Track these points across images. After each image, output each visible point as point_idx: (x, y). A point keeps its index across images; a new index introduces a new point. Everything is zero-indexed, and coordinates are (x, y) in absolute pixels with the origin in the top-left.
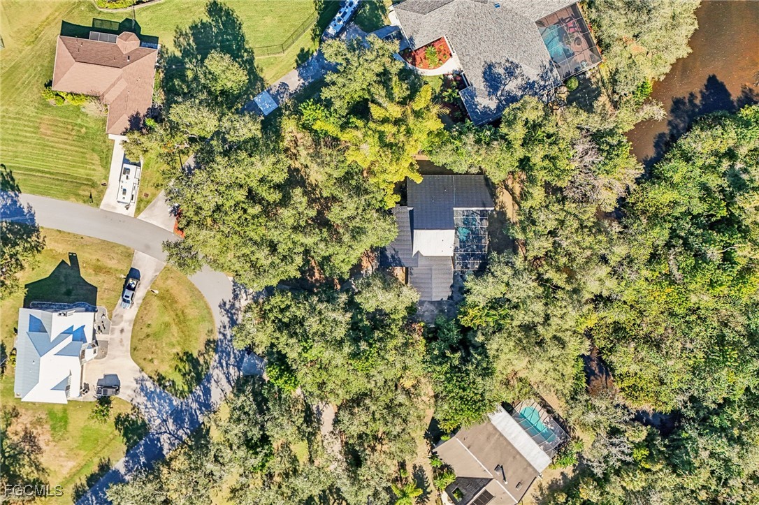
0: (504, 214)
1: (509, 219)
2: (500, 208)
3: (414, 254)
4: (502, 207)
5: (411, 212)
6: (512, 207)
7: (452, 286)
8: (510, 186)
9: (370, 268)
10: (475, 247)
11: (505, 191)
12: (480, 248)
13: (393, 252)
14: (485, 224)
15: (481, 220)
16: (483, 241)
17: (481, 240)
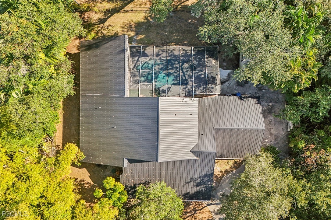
0: (139, 25)
1: (146, 18)
2: (132, 30)
3: (195, 158)
4: (130, 28)
5: (131, 161)
6: (128, 14)
7: (241, 98)
8: (101, 15)
9: (211, 208)
10: (186, 65)
11: (107, 23)
12: (186, 58)
13: (191, 184)
14: (151, 50)
15: (145, 55)
16: (176, 53)
17: (175, 56)
